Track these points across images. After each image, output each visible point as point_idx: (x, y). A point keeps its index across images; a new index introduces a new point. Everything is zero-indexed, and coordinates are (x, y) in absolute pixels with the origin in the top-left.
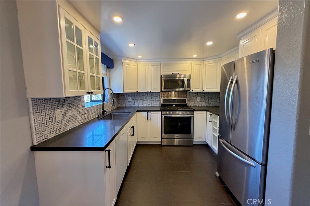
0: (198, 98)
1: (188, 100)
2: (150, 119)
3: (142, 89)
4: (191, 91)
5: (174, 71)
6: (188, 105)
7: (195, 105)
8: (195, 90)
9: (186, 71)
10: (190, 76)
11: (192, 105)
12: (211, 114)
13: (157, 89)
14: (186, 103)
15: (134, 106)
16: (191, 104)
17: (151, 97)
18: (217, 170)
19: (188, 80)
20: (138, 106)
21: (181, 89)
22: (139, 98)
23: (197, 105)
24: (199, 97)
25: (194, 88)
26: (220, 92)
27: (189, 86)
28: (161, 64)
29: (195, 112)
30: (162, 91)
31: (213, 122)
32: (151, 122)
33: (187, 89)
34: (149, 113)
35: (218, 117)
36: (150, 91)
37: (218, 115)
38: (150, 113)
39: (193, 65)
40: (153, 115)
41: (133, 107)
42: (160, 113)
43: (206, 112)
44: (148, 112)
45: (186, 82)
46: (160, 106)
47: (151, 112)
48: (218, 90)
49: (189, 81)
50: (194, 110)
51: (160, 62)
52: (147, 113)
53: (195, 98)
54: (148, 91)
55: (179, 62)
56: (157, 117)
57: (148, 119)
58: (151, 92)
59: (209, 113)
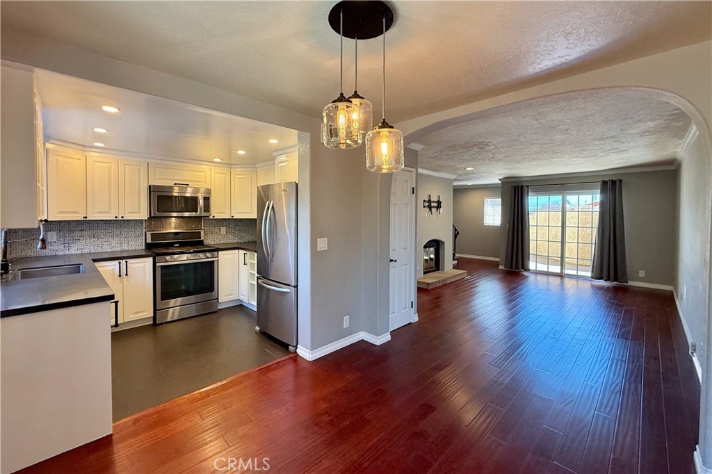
0: (223, 230)
1: (205, 234)
2: (127, 275)
3: (99, 212)
4: (212, 218)
5: (177, 180)
6: (205, 243)
7: (217, 242)
8: (218, 216)
9: (202, 182)
10: (209, 191)
11: (212, 243)
12: (245, 252)
13: (139, 213)
14: (202, 239)
15: (67, 252)
16: (210, 240)
17: (119, 231)
18: (256, 323)
19: (205, 198)
20: (80, 252)
21: (193, 214)
22: (85, 233)
23: (222, 242)
24: (225, 228)
25: (217, 212)
26: (256, 219)
27: (207, 208)
28: (148, 163)
29: (220, 252)
30: (150, 218)
31: (248, 264)
32: (128, 281)
33: (204, 214)
34: (123, 262)
35: (256, 254)
36: (122, 217)
37: (256, 252)
38: (126, 262)
39: (213, 173)
40: (133, 265)
41: (65, 255)
42: (150, 260)
43: (237, 251)
44: (121, 261)
45: (201, 202)
46: (144, 248)
47: (130, 261)
48: (254, 216)
49: (207, 199)
50: (217, 250)
51: (148, 160)
52: (120, 263)
53: (216, 230)
54: (116, 217)
55: (188, 165)
56: (143, 269)
57: (120, 276)
58: (124, 219)
59: (242, 252)
